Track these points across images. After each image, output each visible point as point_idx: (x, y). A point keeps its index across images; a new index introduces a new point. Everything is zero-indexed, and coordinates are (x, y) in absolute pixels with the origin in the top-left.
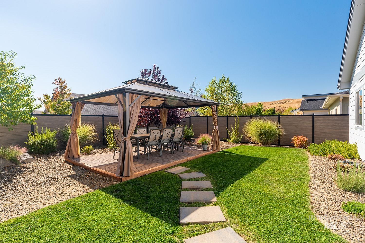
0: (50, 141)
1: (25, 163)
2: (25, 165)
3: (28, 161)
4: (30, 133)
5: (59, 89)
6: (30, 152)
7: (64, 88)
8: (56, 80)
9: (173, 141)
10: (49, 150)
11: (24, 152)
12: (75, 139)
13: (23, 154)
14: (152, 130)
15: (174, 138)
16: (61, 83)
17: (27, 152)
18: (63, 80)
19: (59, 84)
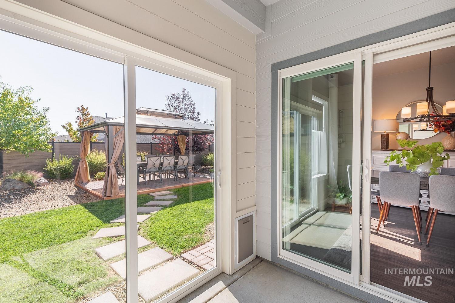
0: (66, 167)
1: (40, 186)
2: (39, 187)
3: (44, 184)
4: (48, 160)
5: (81, 117)
6: (45, 177)
7: (86, 115)
8: (78, 108)
9: (177, 168)
10: (65, 175)
11: (40, 176)
12: (84, 165)
13: (39, 178)
14: (150, 157)
15: (178, 165)
16: (83, 110)
17: (43, 177)
18: (85, 108)
19: (82, 111)
